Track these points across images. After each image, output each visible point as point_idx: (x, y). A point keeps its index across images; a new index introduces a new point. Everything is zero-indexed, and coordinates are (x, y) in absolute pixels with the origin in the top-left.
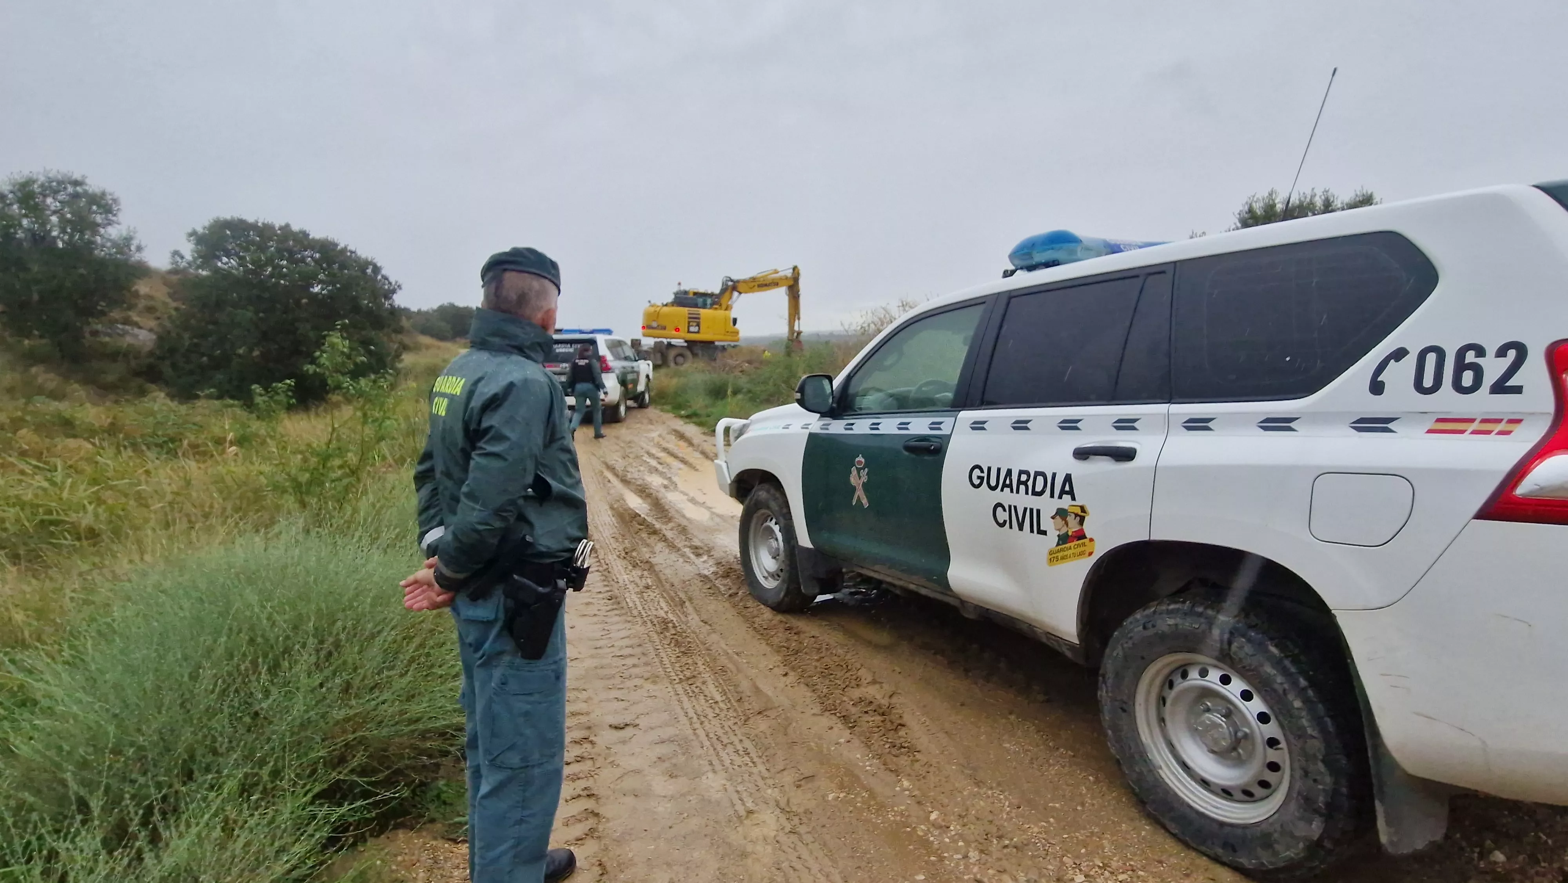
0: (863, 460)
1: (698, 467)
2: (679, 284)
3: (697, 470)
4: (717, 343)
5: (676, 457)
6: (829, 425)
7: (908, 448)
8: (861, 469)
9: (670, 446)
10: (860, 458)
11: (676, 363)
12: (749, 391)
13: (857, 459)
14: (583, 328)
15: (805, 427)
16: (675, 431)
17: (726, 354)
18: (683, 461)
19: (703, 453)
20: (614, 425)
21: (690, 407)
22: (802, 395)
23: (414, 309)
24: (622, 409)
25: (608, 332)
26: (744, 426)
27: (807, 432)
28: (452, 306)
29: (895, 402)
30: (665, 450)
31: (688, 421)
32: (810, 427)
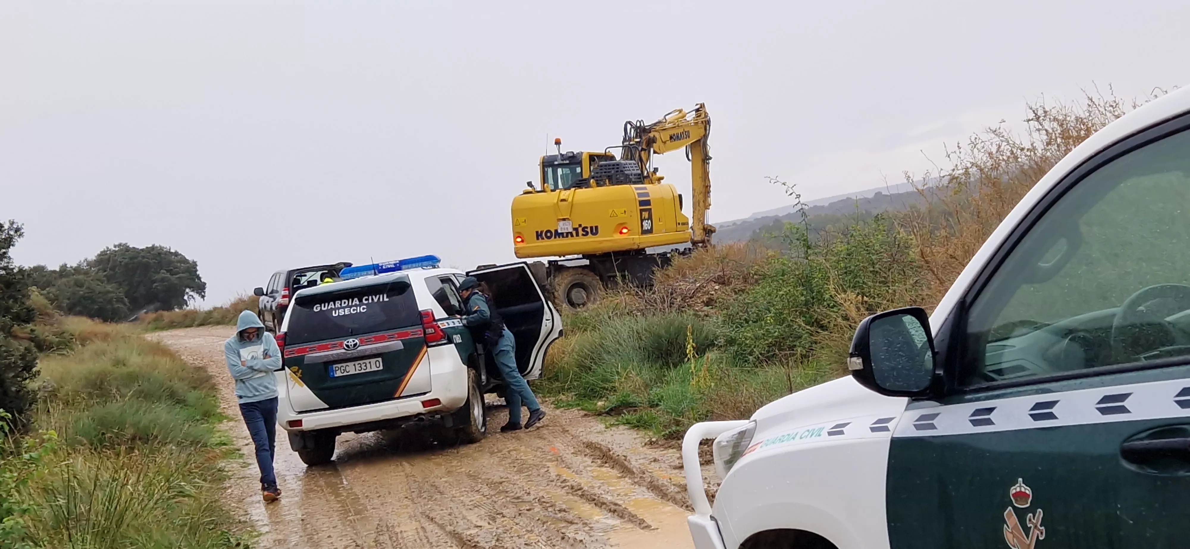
0: (1029, 491)
1: (649, 522)
2: (558, 142)
3: (648, 527)
4: (649, 251)
5: (599, 504)
6: (934, 416)
7: (1131, 455)
8: (1026, 511)
9: (584, 481)
10: (1020, 487)
11: (571, 303)
12: (731, 342)
13: (1013, 491)
14: (378, 260)
15: (880, 426)
16: (589, 445)
17: (671, 271)
18: (615, 510)
19: (655, 487)
20: (464, 450)
21: (614, 389)
22: (867, 361)
23: (53, 266)
24: (477, 412)
25: (431, 261)
26: (742, 434)
27: (885, 438)
28: (125, 249)
29: (1078, 351)
30: (575, 490)
31: (612, 420)
32: (890, 425)
